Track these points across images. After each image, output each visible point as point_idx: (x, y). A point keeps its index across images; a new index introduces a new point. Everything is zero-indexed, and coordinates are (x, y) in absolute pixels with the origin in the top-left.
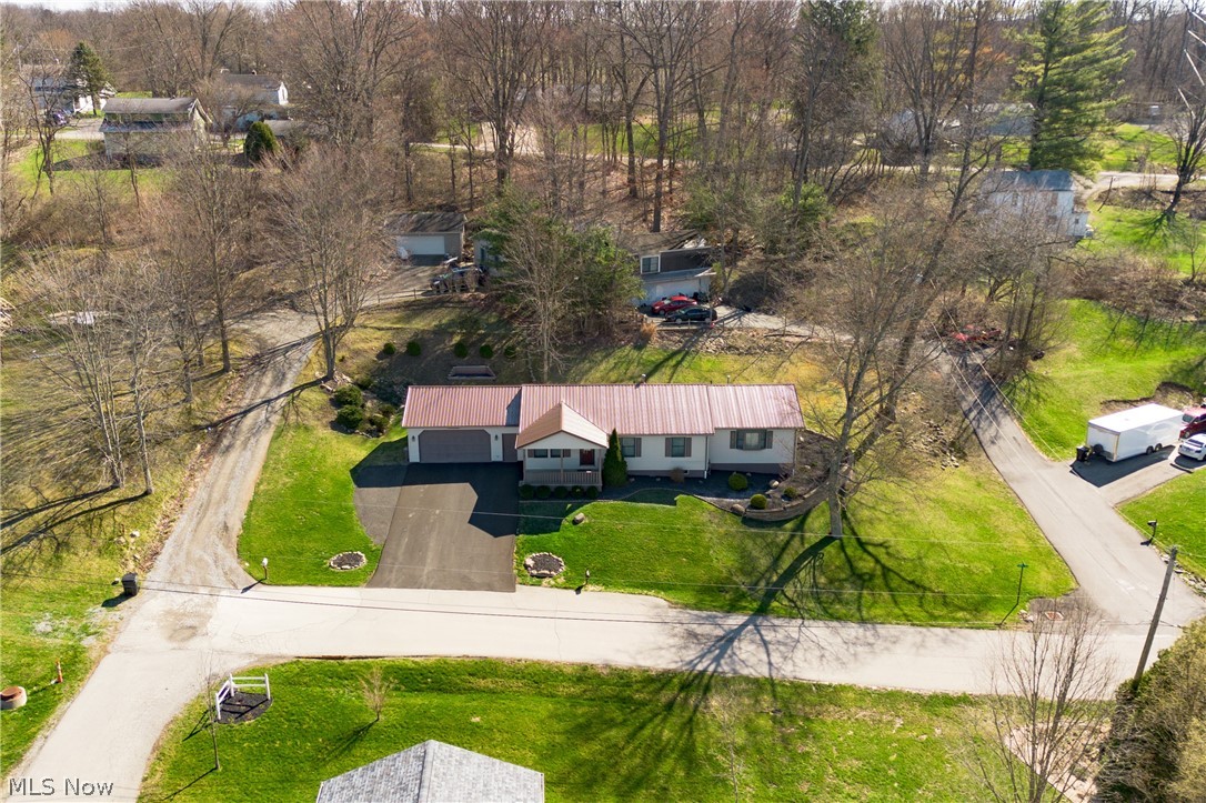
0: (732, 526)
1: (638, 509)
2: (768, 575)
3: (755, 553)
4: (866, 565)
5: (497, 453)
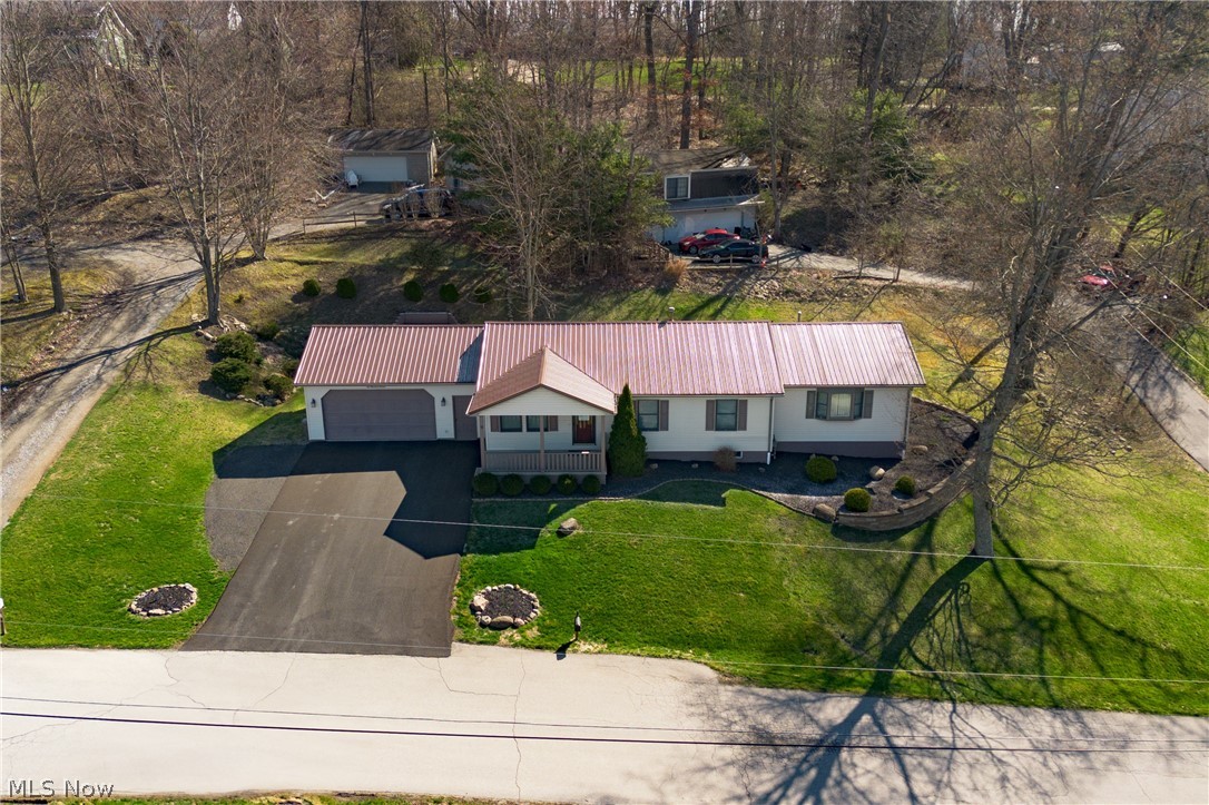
0: (817, 540)
1: (663, 513)
2: (883, 622)
3: (859, 585)
4: (1040, 604)
5: (445, 427)
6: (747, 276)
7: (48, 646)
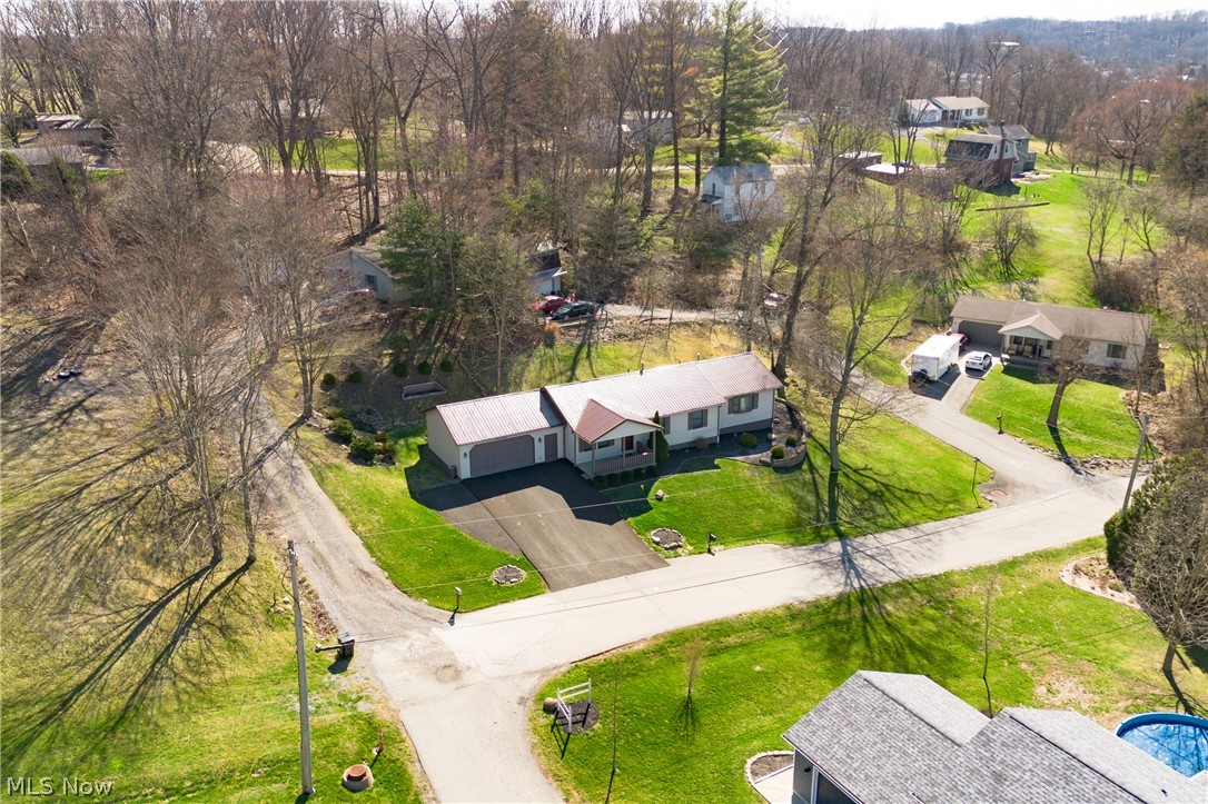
0: (770, 476)
1: (696, 478)
2: (820, 508)
3: (800, 493)
4: (871, 485)
5: (540, 455)
6: (591, 328)
7: (488, 607)
